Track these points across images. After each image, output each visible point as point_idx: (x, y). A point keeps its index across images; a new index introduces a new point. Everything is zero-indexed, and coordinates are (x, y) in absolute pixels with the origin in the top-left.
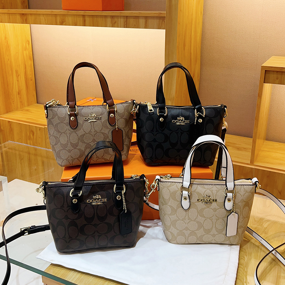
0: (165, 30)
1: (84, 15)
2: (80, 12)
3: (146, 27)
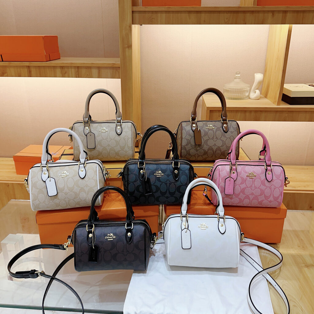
0: (120, 79)
1: (29, 66)
2: (25, 63)
3: (99, 77)
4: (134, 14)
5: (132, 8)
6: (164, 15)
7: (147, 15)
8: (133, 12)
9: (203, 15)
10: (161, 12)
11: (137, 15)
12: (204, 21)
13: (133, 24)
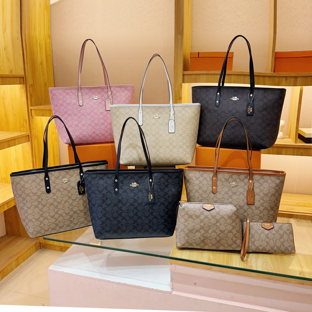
4: (184, 76)
5: (183, 72)
6: (205, 76)
7: (193, 77)
8: (183, 75)
9: (233, 77)
10: (203, 74)
11: (186, 77)
12: (234, 81)
13: (183, 83)
